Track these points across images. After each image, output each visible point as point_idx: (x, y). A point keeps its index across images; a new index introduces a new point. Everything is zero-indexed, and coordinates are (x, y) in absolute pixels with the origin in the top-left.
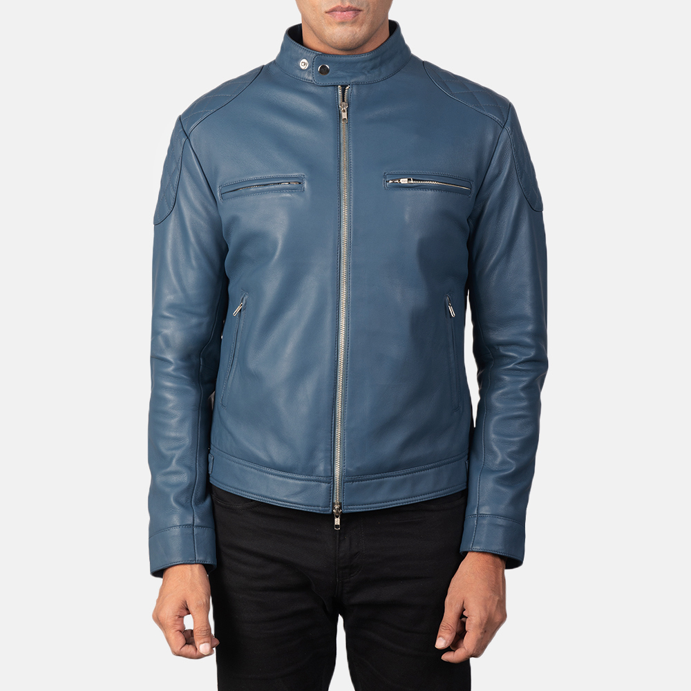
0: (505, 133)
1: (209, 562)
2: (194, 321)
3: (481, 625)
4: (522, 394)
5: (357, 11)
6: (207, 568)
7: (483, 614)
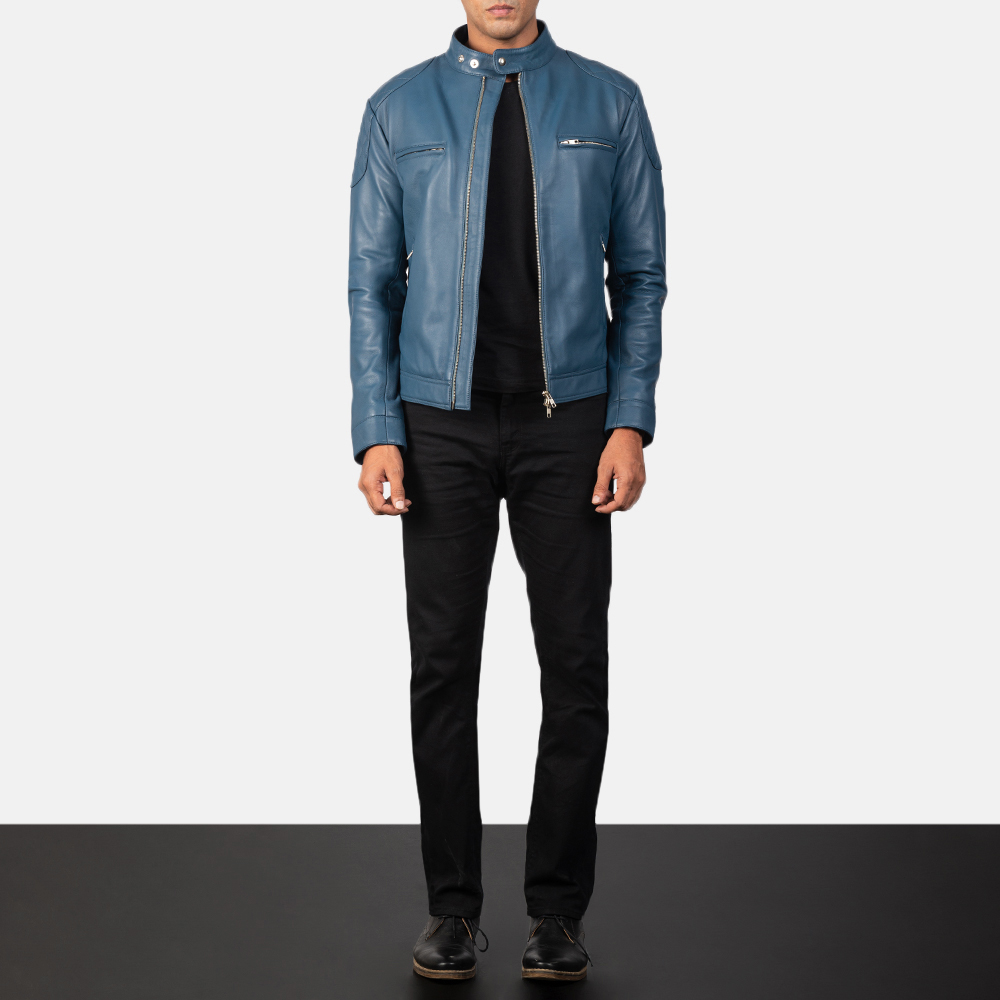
0: (633, 105)
1: (399, 443)
2: (384, 261)
3: (629, 483)
4: (648, 309)
5: (510, 8)
6: (400, 448)
7: (631, 475)
